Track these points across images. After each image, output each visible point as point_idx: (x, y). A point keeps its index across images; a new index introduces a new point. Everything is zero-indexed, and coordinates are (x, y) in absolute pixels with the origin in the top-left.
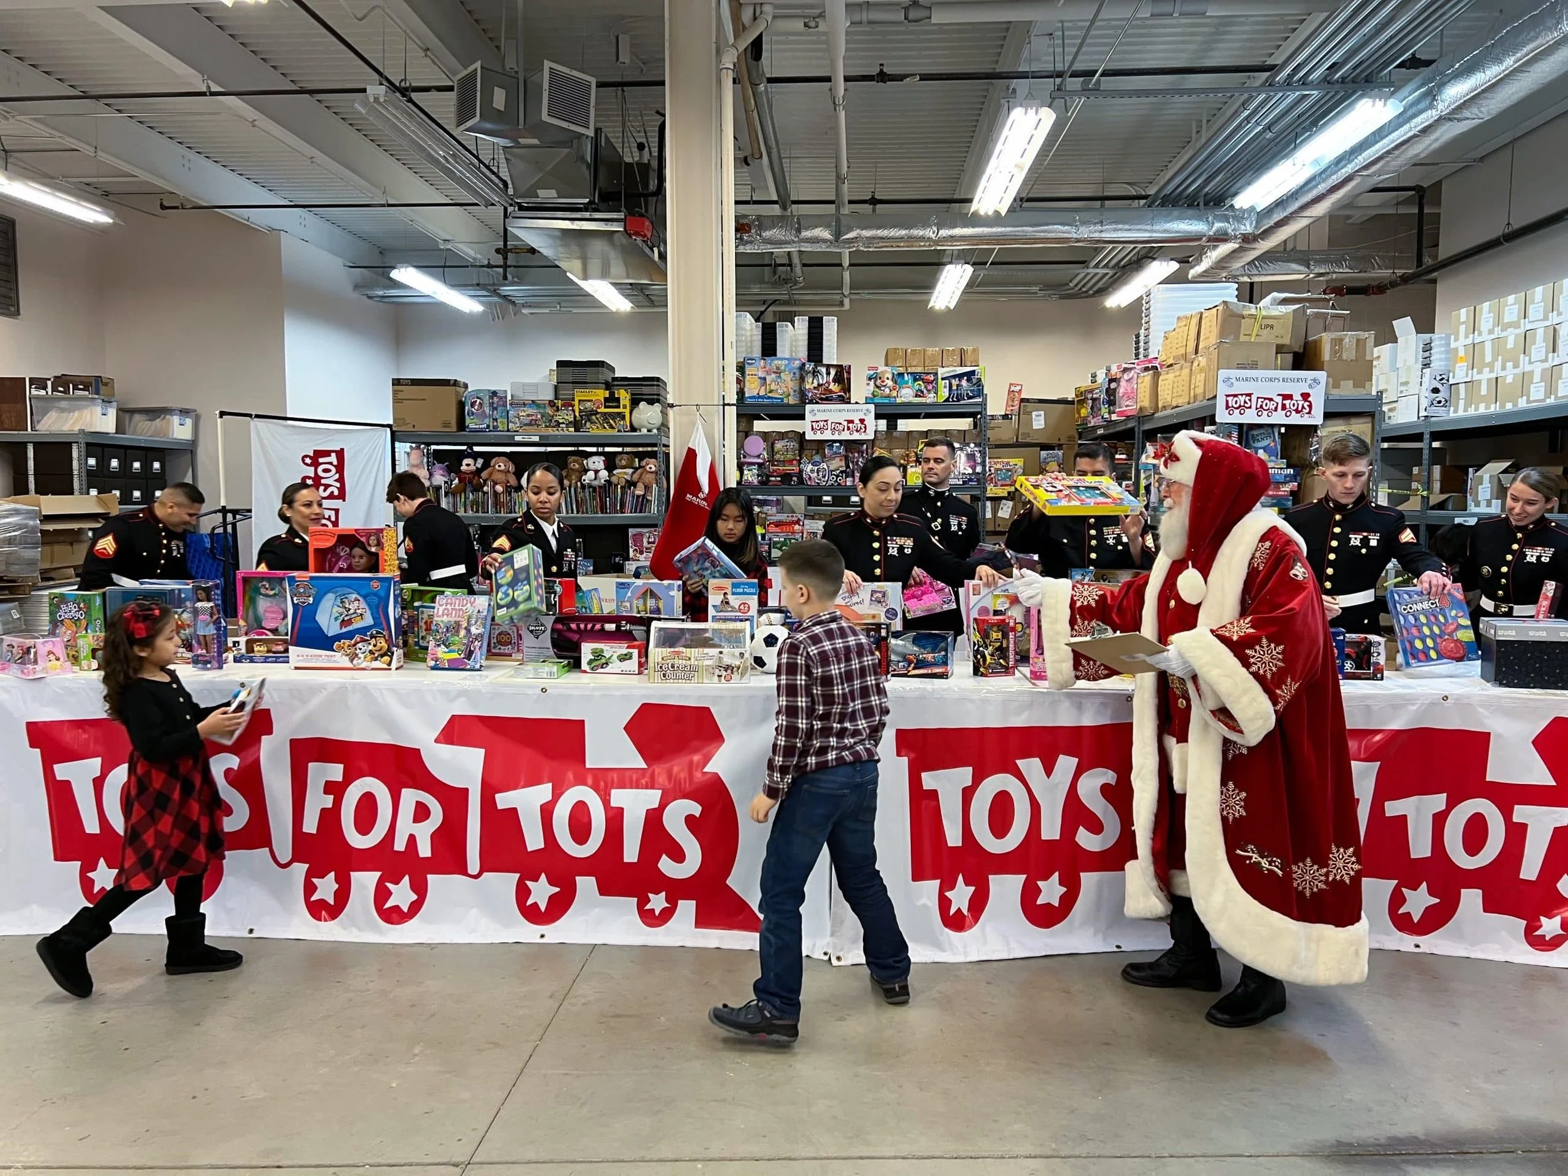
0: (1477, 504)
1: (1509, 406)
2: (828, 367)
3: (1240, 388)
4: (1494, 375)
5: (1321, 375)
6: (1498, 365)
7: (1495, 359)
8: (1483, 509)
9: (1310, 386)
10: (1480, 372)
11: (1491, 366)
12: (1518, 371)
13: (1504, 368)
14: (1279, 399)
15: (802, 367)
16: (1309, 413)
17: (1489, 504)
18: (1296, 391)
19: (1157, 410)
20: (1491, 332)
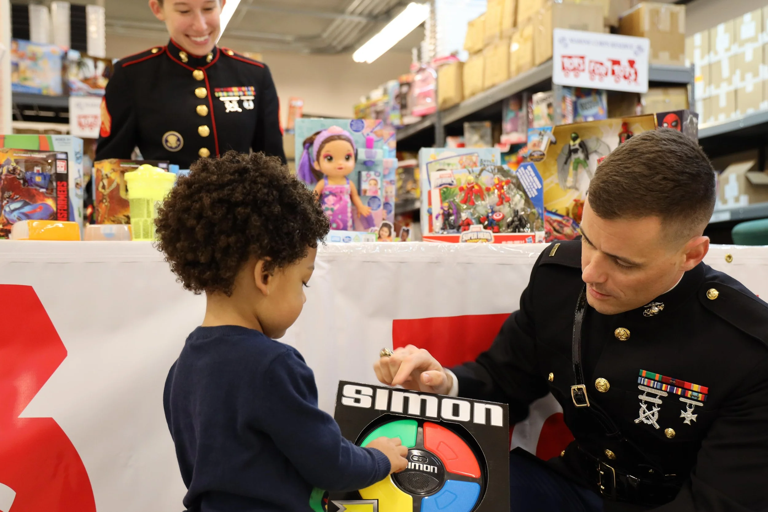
0: (725, 202)
1: (751, 111)
2: (96, 60)
3: (575, 50)
4: (732, 88)
5: (644, 43)
6: (736, 78)
7: (732, 72)
8: (732, 205)
9: (636, 53)
10: (718, 86)
11: (729, 81)
12: (759, 80)
13: (743, 79)
14: (609, 64)
15: (64, 57)
16: (635, 80)
17: (737, 200)
18: (624, 57)
19: (463, 98)
20: (728, 50)
